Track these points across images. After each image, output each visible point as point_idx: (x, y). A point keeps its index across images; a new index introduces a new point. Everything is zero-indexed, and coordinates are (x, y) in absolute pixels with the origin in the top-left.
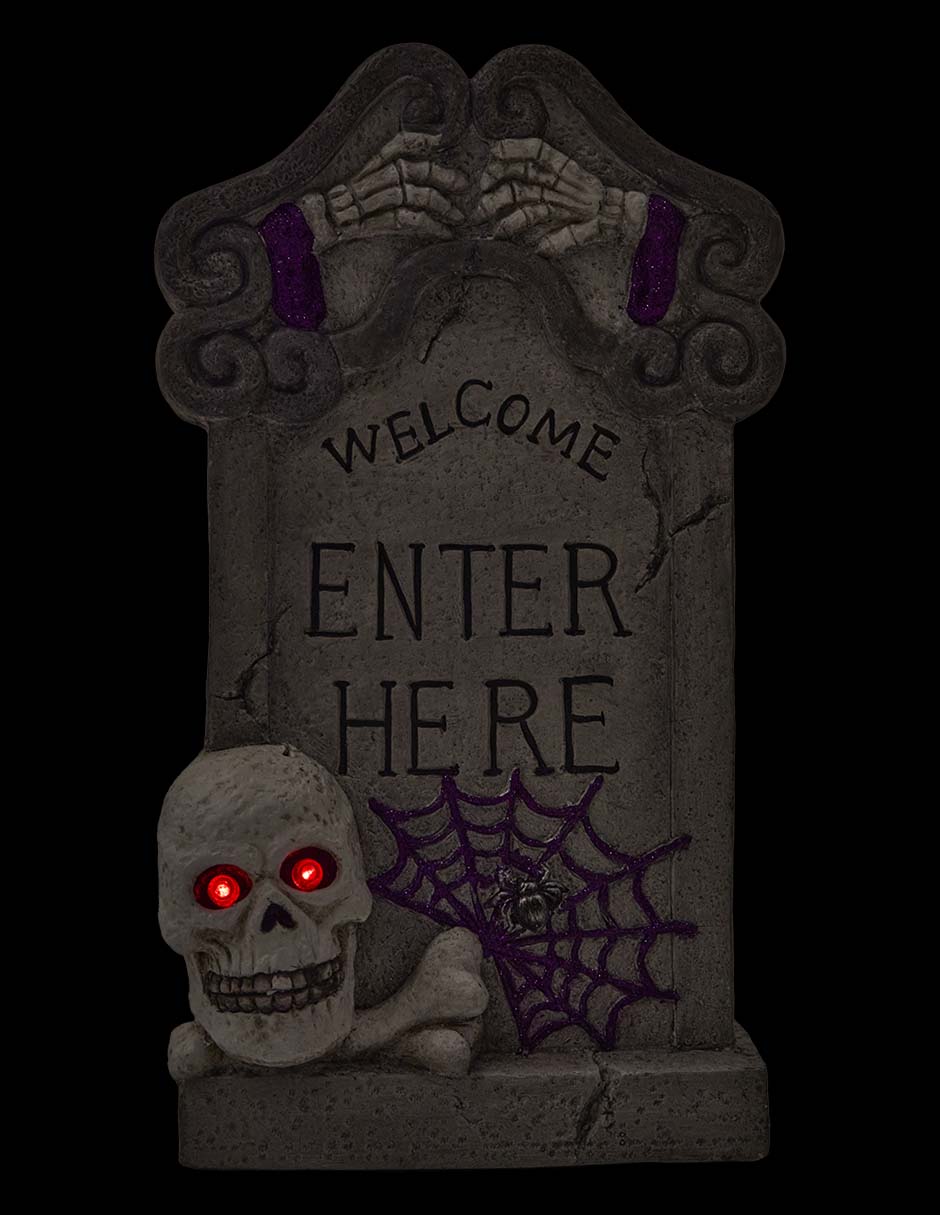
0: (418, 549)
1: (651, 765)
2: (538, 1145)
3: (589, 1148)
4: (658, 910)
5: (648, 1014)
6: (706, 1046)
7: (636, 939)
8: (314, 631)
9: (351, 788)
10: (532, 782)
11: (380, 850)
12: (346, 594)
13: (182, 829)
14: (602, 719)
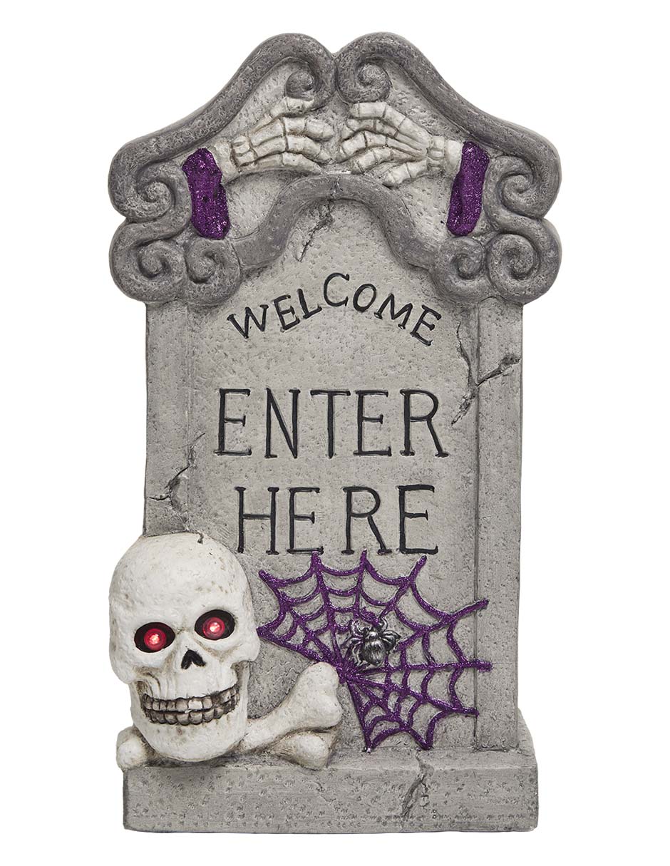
0: (296, 393)
1: (461, 548)
2: (375, 817)
3: (411, 820)
4: (464, 651)
5: (457, 725)
6: (496, 748)
7: (448, 671)
8: (221, 451)
9: (247, 563)
10: (375, 560)
11: (267, 607)
12: (244, 425)
13: (127, 596)
14: (426, 515)
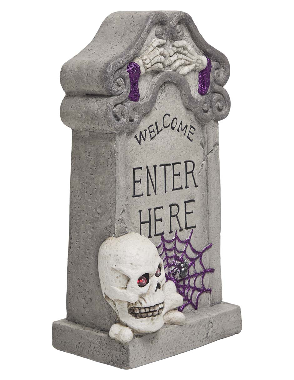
0: (155, 166)
1: (202, 224)
2: (199, 340)
3: (209, 338)
4: (205, 266)
5: (204, 297)
7: (201, 275)
8: (134, 195)
10: (179, 234)
12: (141, 183)
13: (132, 264)
